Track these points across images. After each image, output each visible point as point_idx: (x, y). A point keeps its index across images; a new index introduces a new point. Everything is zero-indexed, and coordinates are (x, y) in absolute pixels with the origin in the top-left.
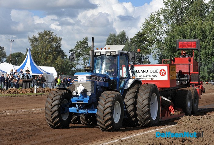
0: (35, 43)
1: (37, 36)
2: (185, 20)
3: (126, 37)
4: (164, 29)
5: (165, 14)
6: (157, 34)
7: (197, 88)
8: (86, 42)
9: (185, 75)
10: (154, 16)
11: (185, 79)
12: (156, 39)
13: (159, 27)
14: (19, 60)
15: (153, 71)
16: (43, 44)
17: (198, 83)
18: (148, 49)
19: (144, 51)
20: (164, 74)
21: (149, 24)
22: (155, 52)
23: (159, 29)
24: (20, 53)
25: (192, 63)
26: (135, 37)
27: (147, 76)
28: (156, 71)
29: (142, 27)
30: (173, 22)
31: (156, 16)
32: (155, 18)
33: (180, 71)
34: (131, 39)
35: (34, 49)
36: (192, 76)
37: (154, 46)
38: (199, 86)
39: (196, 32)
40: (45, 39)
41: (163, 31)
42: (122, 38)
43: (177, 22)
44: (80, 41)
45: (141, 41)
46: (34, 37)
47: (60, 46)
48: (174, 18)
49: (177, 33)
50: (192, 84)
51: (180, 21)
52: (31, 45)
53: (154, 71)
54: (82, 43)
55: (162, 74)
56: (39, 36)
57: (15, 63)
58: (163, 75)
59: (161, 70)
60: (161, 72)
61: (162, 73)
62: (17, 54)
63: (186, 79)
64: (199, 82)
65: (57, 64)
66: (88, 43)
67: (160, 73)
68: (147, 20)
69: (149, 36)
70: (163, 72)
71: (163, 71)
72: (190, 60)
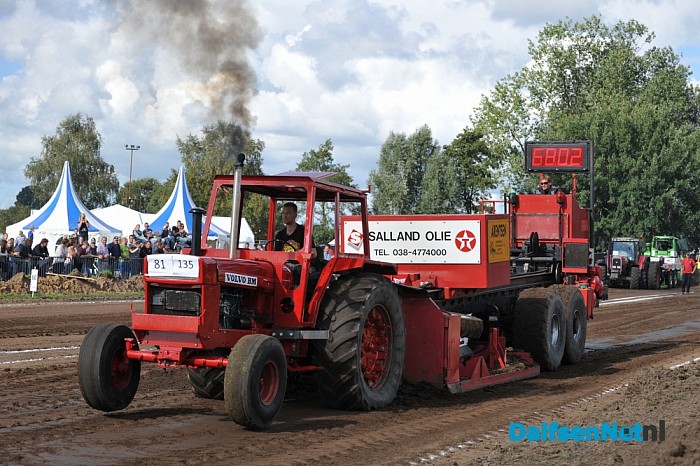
0: (194, 155)
1: (201, 136)
2: (585, 102)
3: (433, 143)
4: (531, 122)
5: (532, 83)
6: (514, 136)
7: (582, 286)
8: (329, 155)
9: (549, 247)
10: (506, 88)
11: (548, 259)
12: (510, 147)
13: (519, 117)
14: (148, 199)
15: (434, 236)
16: (215, 159)
17: (585, 271)
18: (489, 176)
19: (479, 180)
20: (469, 246)
21: (491, 110)
22: (506, 183)
23: (517, 123)
24: (151, 180)
25: (568, 212)
26: (456, 143)
27: (417, 252)
28: (445, 236)
29: (474, 117)
30: (554, 103)
31: (511, 88)
32: (509, 94)
33: (535, 236)
34: (445, 147)
35: (193, 170)
36: (568, 252)
37: (505, 168)
38: (590, 282)
39: (616, 132)
40: (221, 144)
41: (529, 127)
42: (422, 145)
43: (565, 106)
44: (313, 152)
45: (471, 154)
46: (192, 139)
47: (259, 164)
48: (556, 94)
49: (564, 135)
50: (568, 274)
51: (572, 103)
52: (184, 160)
53: (439, 237)
54: (318, 157)
55: (463, 246)
56: (205, 136)
57: (139, 206)
58: (466, 249)
59: (461, 234)
60: (460, 239)
61: (463, 243)
62: (143, 184)
63: (551, 259)
64: (589, 268)
65: (252, 211)
66: (332, 157)
67: (458, 244)
68: (487, 99)
69: (490, 139)
70: (466, 240)
71: (465, 236)
72: (563, 203)
